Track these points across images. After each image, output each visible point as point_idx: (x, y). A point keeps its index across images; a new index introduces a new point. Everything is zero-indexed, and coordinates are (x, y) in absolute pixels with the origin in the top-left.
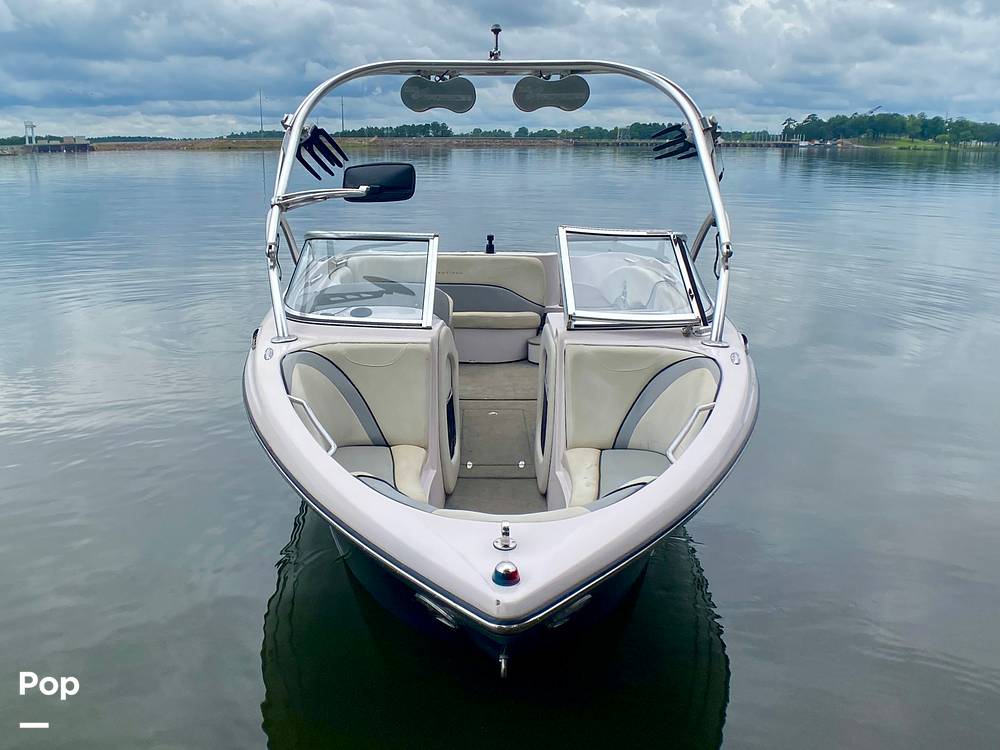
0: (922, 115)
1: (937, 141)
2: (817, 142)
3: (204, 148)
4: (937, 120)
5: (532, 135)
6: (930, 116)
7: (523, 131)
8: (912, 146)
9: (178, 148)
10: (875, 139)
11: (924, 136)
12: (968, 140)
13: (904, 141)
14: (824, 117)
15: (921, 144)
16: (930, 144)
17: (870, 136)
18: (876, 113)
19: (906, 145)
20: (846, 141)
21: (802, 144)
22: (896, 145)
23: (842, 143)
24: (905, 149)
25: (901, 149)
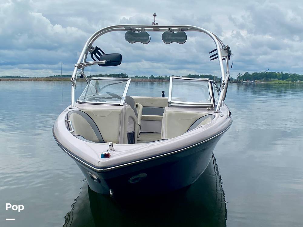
0: (282, 72)
1: (287, 81)
2: (248, 81)
3: (41, 81)
4: (287, 74)
5: (155, 78)
6: (284, 73)
7: (152, 77)
8: (279, 82)
9: (31, 80)
10: (267, 80)
11: (283, 79)
12: (297, 80)
13: (277, 81)
14: (251, 73)
15: (282, 82)
16: (285, 81)
17: (266, 79)
18: (267, 72)
19: (277, 82)
20: (258, 81)
21: (244, 82)
22: (274, 82)
23: (257, 82)
24: (277, 83)
25: (276, 83)
